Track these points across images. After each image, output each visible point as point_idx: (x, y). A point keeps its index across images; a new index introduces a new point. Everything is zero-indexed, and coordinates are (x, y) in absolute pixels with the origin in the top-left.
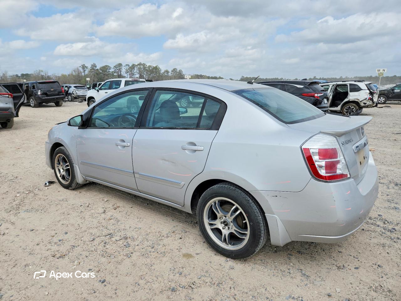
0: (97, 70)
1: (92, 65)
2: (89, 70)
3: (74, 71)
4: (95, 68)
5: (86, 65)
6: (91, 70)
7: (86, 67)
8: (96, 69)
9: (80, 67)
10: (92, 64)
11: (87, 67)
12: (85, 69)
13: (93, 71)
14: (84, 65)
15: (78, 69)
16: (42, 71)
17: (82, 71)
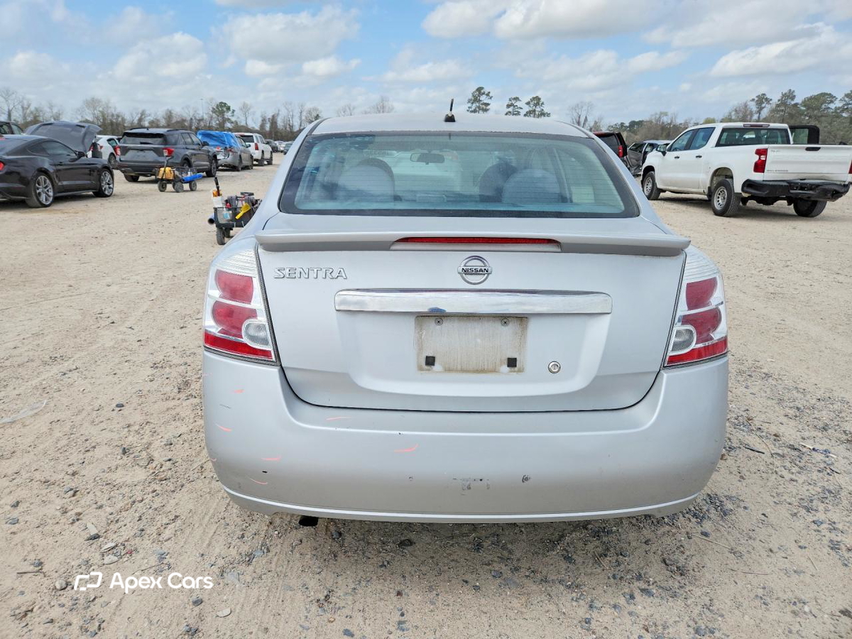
0: (796, 105)
1: (784, 95)
2: (774, 106)
3: (736, 111)
4: (789, 101)
5: (768, 96)
6: (778, 106)
7: (767, 99)
8: (793, 103)
9: (753, 100)
10: (785, 91)
11: (768, 101)
12: (763, 105)
13: (783, 108)
14: (764, 94)
15: (746, 106)
16: (666, 114)
17: (754, 109)
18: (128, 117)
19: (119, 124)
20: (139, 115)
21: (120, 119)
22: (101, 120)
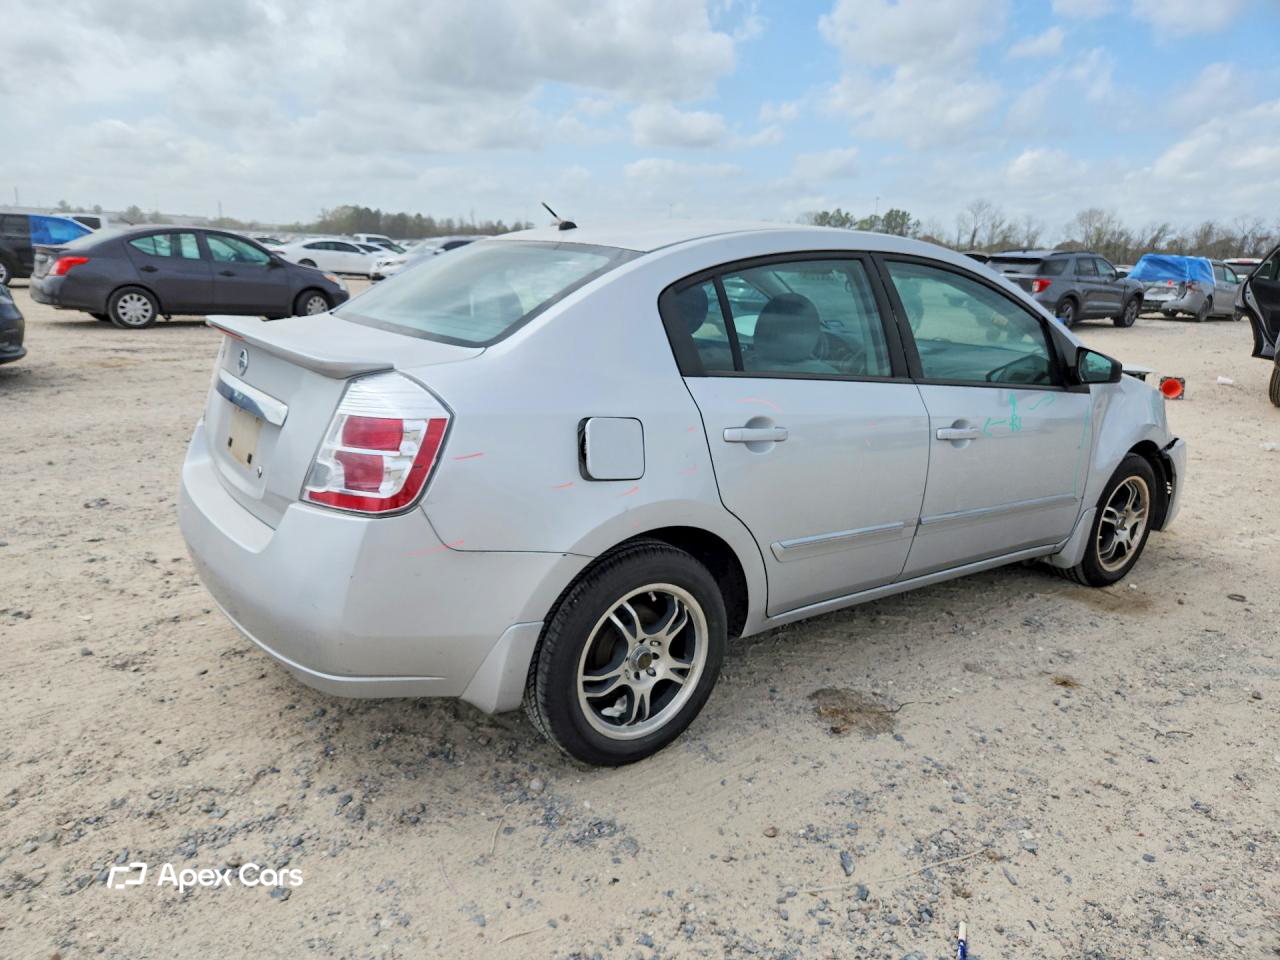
18: (1136, 236)
19: (1120, 246)
20: (1156, 233)
21: (1123, 239)
22: (1094, 242)
